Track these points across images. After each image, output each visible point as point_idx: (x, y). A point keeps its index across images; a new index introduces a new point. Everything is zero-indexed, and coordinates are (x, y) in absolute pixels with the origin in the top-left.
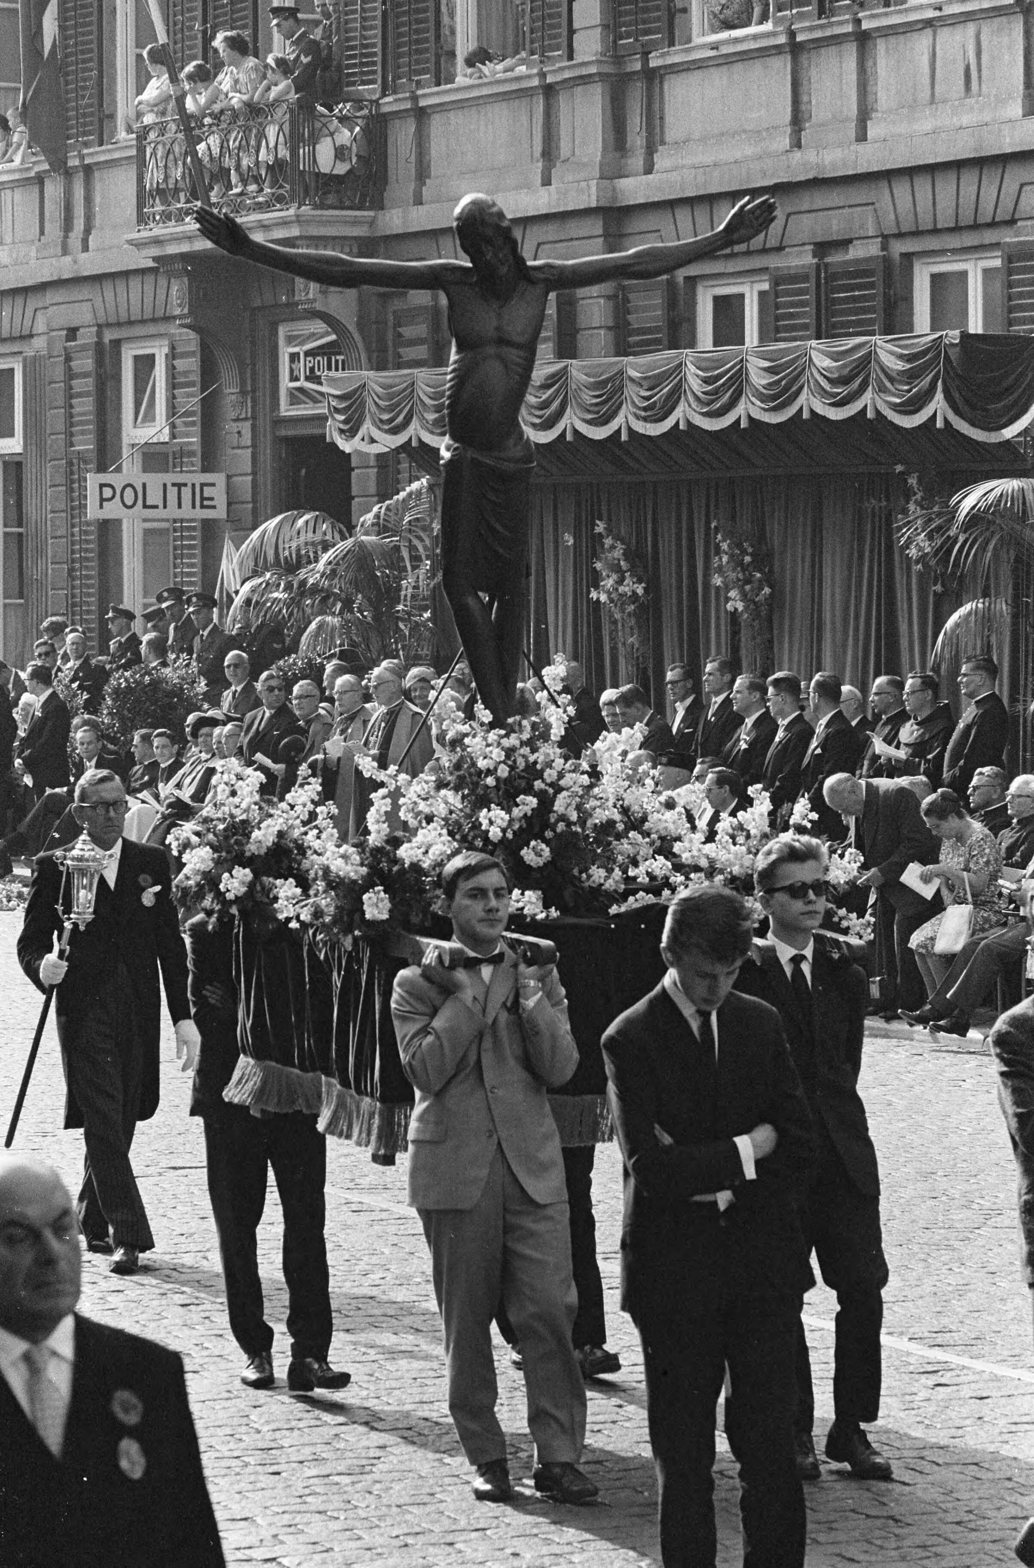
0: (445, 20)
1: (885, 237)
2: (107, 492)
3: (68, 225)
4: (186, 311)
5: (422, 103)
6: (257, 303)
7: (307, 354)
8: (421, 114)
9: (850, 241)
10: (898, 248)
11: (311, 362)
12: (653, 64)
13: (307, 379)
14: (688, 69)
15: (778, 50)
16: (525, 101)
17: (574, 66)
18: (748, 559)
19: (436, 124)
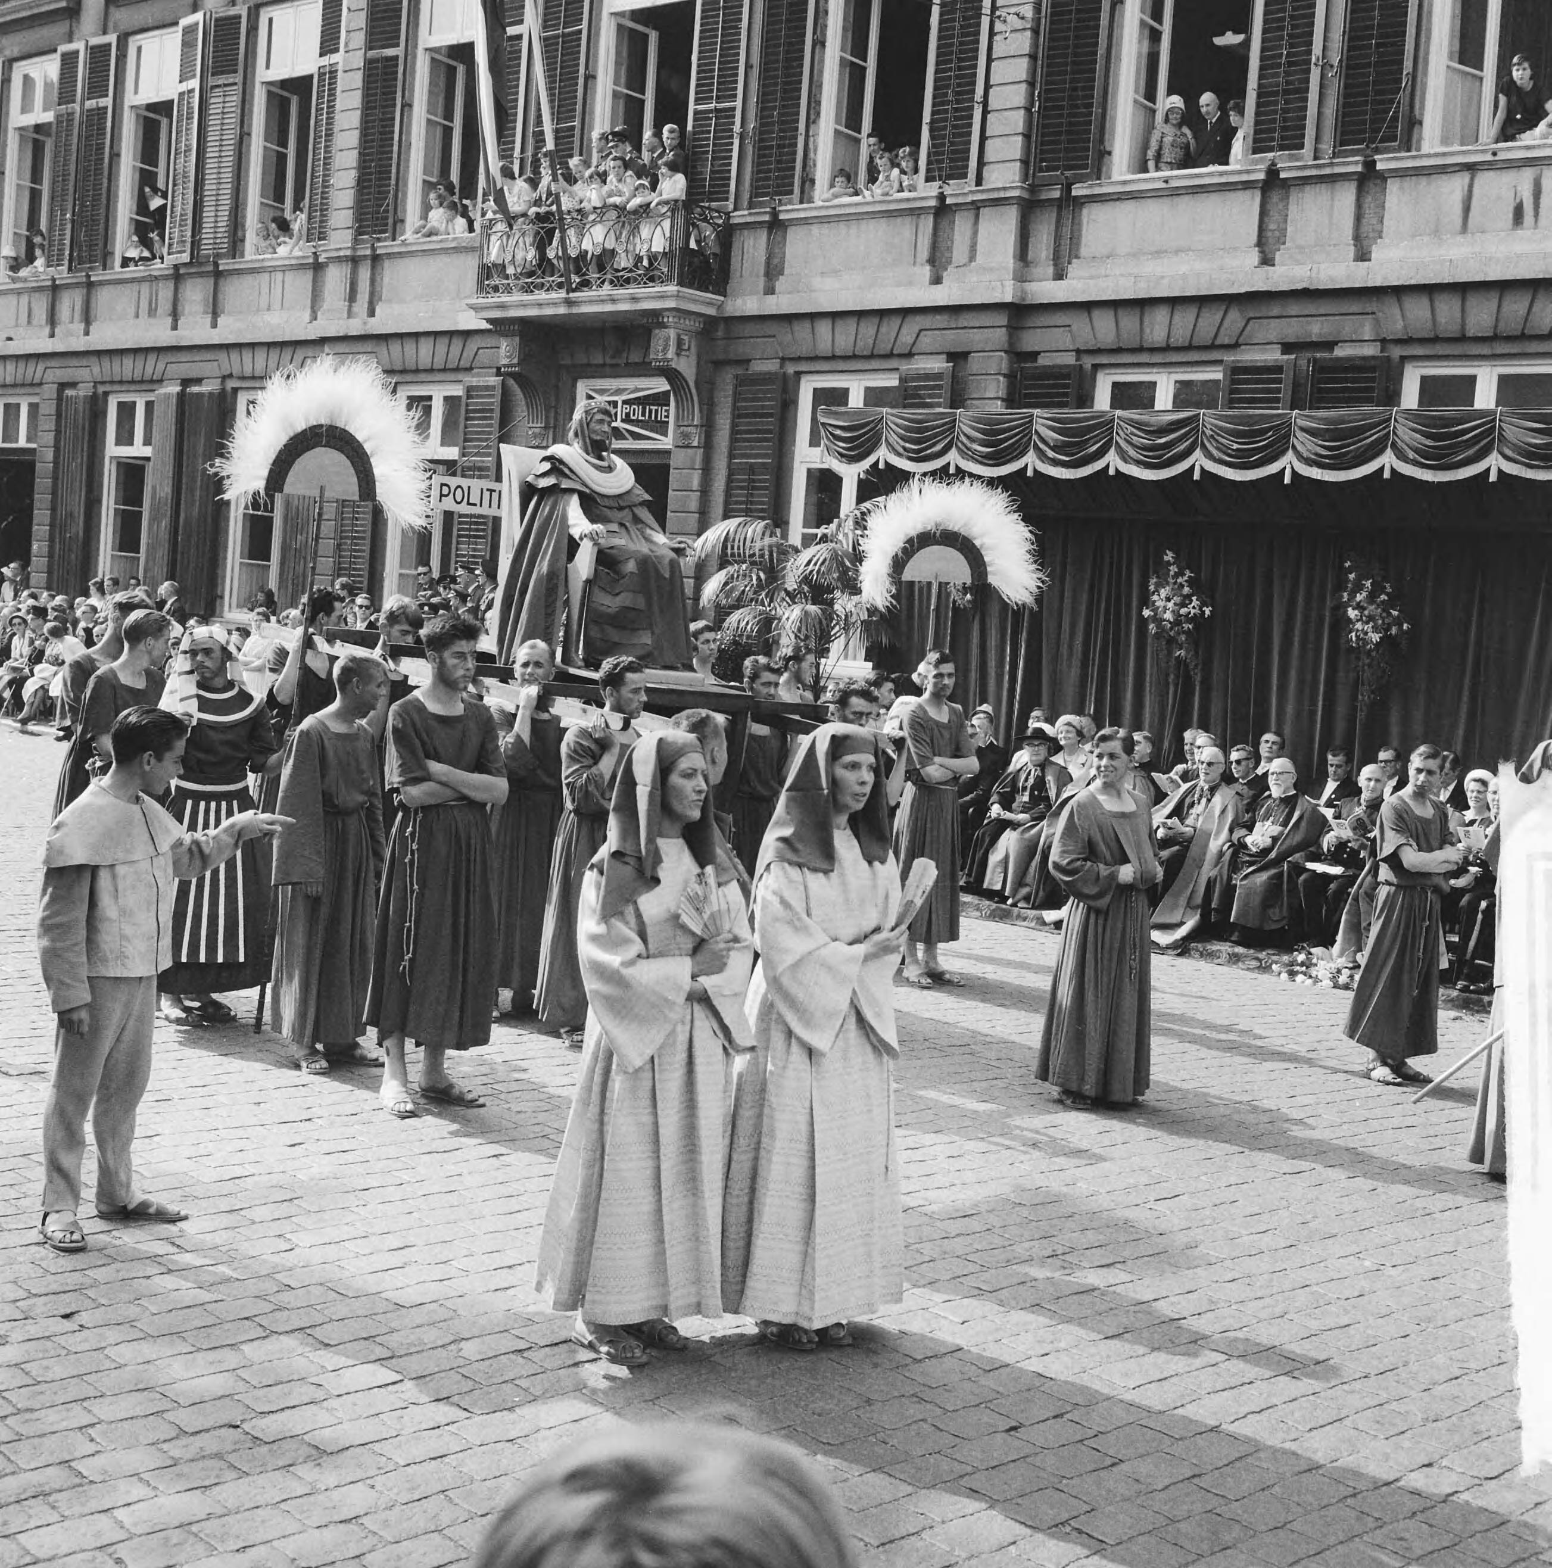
0: (812, 155)
1: (1383, 341)
2: (445, 490)
3: (352, 297)
4: (515, 361)
5: (782, 217)
6: (567, 361)
7: (624, 402)
8: (776, 226)
9: (1336, 343)
10: (1396, 352)
11: (627, 408)
12: (1074, 193)
13: (623, 421)
14: (1118, 199)
15: (1247, 185)
16: (908, 219)
17: (982, 191)
18: (1383, 597)
19: (794, 235)
